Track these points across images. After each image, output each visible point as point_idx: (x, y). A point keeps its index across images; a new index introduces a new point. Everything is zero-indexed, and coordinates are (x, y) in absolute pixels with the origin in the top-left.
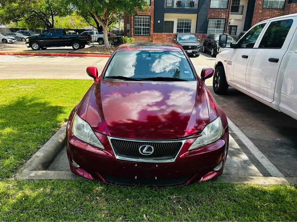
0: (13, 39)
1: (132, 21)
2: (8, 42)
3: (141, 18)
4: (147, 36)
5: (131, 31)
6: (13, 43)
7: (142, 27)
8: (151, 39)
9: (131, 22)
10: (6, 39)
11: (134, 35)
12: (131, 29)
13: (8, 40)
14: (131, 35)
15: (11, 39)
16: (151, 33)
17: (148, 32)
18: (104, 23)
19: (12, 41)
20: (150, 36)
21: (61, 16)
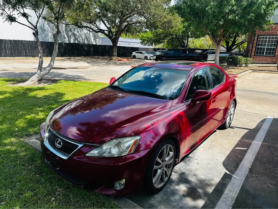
0: (152, 57)
1: (255, 41)
2: (148, 58)
3: (266, 38)
4: (271, 56)
5: (252, 51)
6: (151, 59)
7: (266, 47)
8: (275, 60)
9: (253, 42)
10: (147, 57)
11: (254, 55)
12: (252, 49)
13: (149, 57)
14: (251, 55)
15: (151, 56)
16: (276, 54)
17: (273, 53)
18: (218, 44)
19: (151, 58)
20: (274, 56)
21: (195, 38)
